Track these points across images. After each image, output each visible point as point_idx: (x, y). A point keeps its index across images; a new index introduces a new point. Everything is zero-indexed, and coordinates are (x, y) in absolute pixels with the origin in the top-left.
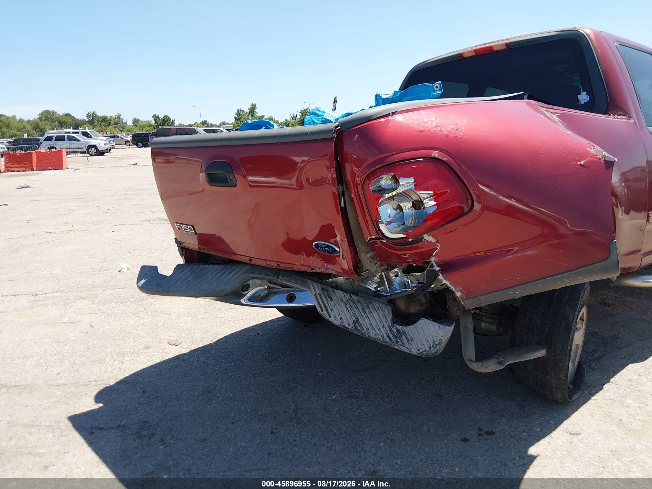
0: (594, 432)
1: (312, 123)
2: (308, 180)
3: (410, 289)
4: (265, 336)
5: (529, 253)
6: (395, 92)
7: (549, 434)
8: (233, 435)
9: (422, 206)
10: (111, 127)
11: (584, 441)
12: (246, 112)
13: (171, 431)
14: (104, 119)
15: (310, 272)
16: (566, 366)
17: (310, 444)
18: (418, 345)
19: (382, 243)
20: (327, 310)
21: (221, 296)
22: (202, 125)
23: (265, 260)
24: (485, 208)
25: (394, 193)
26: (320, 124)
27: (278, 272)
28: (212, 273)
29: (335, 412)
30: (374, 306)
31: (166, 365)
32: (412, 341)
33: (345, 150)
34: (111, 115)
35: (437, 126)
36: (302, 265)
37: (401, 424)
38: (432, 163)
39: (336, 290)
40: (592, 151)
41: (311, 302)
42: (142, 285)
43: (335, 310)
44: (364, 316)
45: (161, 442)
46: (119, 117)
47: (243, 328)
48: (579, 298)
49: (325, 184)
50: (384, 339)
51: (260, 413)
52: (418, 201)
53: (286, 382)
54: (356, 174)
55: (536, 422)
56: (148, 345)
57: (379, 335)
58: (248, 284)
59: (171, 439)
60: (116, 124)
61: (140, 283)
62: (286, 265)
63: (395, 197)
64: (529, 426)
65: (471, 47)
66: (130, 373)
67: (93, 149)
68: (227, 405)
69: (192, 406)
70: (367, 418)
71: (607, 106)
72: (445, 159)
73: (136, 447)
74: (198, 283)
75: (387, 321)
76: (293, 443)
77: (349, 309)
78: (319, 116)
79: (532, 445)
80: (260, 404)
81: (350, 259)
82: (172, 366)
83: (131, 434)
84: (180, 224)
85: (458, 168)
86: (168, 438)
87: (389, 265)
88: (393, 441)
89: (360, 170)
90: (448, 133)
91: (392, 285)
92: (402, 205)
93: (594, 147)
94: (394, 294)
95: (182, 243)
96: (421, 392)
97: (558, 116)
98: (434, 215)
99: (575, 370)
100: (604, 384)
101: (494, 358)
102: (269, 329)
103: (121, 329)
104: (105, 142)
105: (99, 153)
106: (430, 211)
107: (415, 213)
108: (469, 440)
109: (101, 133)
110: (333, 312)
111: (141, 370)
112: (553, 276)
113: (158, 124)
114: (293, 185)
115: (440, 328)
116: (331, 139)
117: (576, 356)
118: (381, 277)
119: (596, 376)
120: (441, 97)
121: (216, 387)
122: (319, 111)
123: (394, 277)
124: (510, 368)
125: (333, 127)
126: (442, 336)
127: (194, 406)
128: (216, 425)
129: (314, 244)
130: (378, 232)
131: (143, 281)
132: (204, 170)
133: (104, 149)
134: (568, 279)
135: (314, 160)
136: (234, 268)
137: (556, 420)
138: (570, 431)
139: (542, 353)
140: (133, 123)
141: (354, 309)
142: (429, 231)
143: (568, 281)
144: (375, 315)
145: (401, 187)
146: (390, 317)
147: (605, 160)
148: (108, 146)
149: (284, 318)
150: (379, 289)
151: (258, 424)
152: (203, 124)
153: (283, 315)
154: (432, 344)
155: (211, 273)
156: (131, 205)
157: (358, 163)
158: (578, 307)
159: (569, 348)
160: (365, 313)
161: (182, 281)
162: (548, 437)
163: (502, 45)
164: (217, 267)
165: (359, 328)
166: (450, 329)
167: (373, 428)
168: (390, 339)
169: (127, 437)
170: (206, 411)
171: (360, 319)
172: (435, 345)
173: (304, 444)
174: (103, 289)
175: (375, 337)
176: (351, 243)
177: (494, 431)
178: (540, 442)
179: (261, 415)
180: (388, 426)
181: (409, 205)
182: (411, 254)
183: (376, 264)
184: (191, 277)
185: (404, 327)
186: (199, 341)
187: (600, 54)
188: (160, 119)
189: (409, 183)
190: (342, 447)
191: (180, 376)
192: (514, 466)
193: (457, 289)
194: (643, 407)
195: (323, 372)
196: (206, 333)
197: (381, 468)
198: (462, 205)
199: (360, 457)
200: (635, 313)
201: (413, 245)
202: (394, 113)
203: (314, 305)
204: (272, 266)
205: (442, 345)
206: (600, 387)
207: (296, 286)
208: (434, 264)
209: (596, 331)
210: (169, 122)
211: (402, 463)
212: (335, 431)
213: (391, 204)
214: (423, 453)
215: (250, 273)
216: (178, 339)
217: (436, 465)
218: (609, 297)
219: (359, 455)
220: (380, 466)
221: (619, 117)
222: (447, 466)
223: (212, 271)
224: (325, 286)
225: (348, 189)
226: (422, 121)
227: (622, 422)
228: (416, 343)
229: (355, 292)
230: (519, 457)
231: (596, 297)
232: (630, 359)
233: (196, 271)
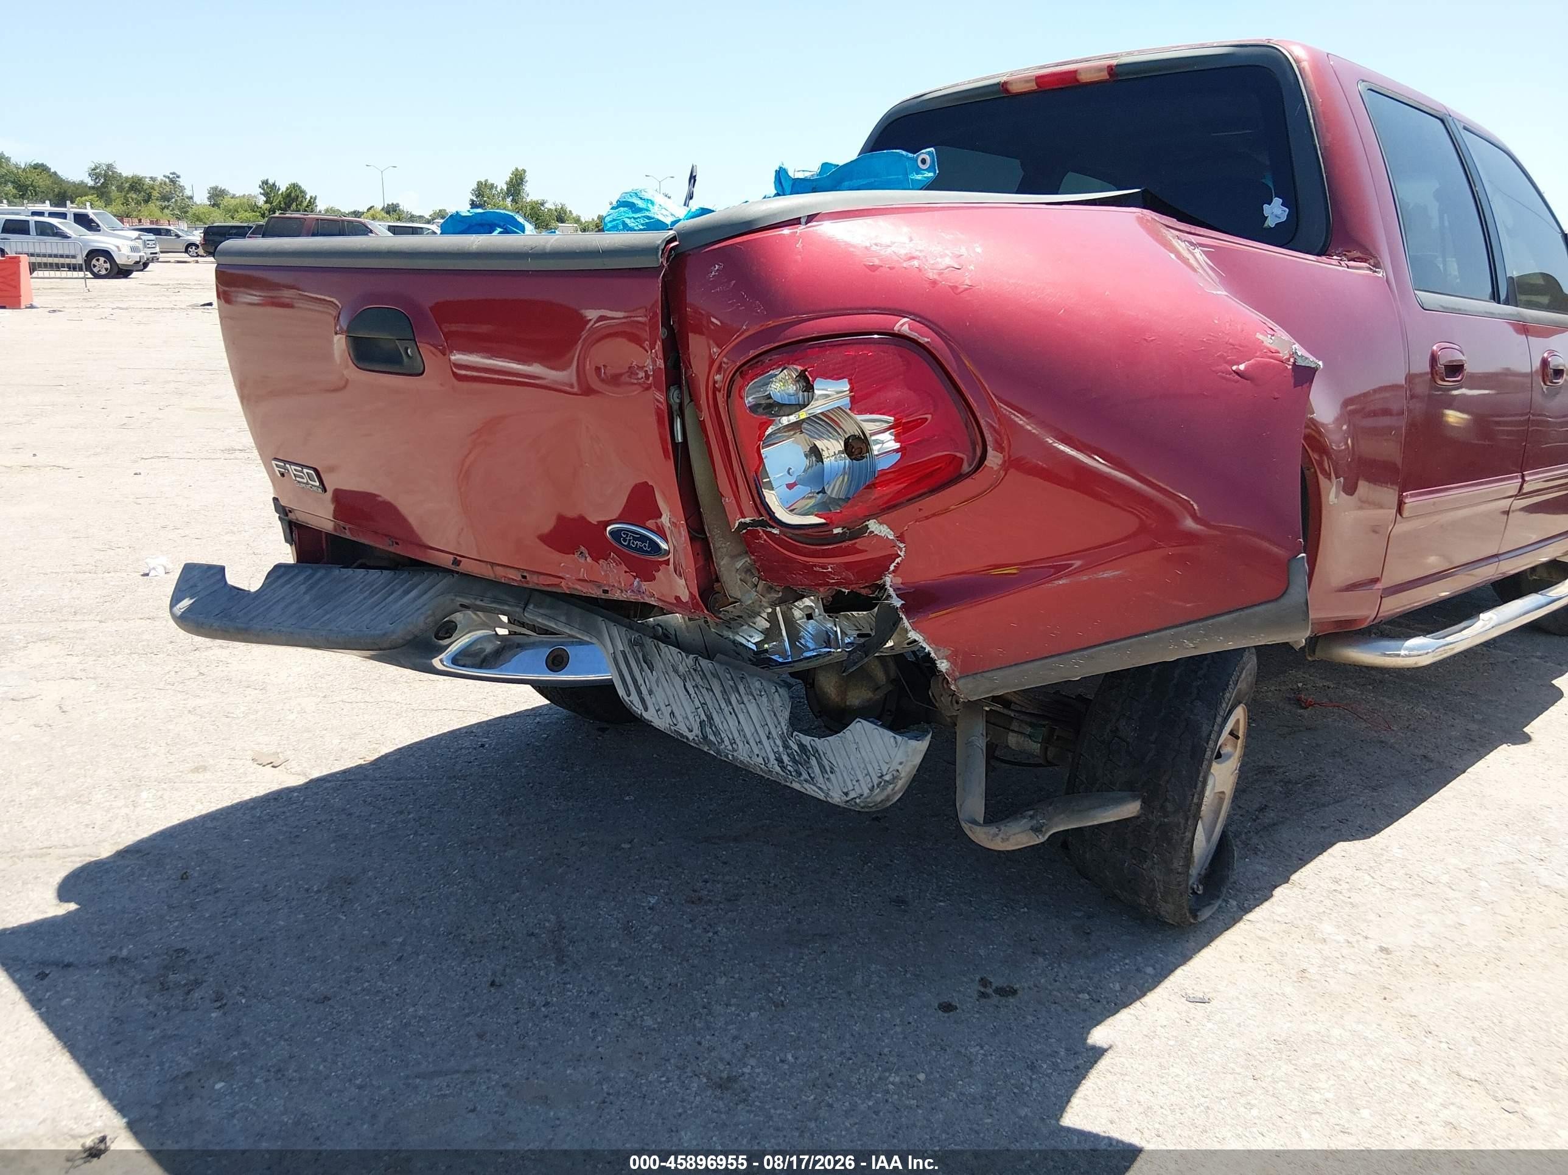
0: (1241, 997)
1: (621, 227)
2: (600, 371)
3: (839, 650)
4: (498, 750)
5: (1105, 575)
6: (826, 166)
7: (1139, 998)
8: (396, 989)
9: (868, 451)
10: (153, 207)
11: (1218, 1018)
12: (499, 190)
13: (244, 975)
14: (135, 184)
15: (601, 599)
16: (1187, 840)
17: (584, 1012)
18: (844, 782)
19: (770, 535)
20: (639, 693)
22: (385, 215)
23: (493, 564)
24: (1012, 464)
25: (803, 414)
26: (641, 230)
27: (526, 595)
28: (362, 588)
29: (652, 937)
30: (749, 687)
31: (244, 814)
32: (832, 773)
33: (687, 300)
34: (154, 176)
35: (913, 258)
36: (579, 580)
37: (804, 967)
38: (893, 347)
39: (662, 645)
40: (1268, 341)
41: (604, 671)
42: (183, 613)
43: (659, 693)
44: (726, 710)
45: (216, 1001)
46: (173, 180)
47: (446, 730)
49: (635, 384)
50: (770, 766)
51: (469, 937)
52: (859, 438)
53: (540, 862)
54: (714, 362)
55: (1113, 970)
56: (201, 763)
57: (758, 755)
58: (453, 622)
59: (241, 994)
60: (165, 198)
61: (178, 606)
62: (542, 580)
63: (805, 425)
64: (1096, 977)
65: (1029, 68)
66: (151, 830)
67: (102, 259)
68: (388, 914)
69: (302, 916)
70: (726, 952)
71: (1327, 237)
72: (924, 340)
73: (151, 1012)
74: (327, 613)
75: (779, 723)
76: (543, 1009)
77: (692, 691)
78: (640, 210)
79: (1098, 1023)
80: (470, 913)
82: (259, 817)
83: (142, 979)
84: (285, 462)
85: (954, 364)
86: (235, 992)
87: (788, 589)
88: (781, 1008)
89: (725, 351)
90: (936, 277)
91: (798, 638)
92: (820, 444)
93: (1272, 333)
94: (801, 660)
95: (290, 512)
96: (859, 892)
97: (1206, 253)
98: (898, 472)
99: (1213, 851)
100: (1276, 887)
101: (1024, 817)
102: (510, 733)
103: (137, 722)
104: (133, 243)
105: (116, 270)
106: (884, 464)
107: (849, 467)
108: (956, 1008)
109: (125, 220)
110: (654, 699)
111: (179, 825)
112: (1159, 630)
113: (274, 204)
114: (568, 384)
115: (896, 743)
116: (653, 271)
117: (1218, 818)
118: (773, 618)
119: (1259, 867)
120: (932, 186)
121: (364, 871)
122: (641, 198)
123: (802, 618)
124: (1062, 841)
125: (661, 242)
126: (901, 763)
127: (306, 916)
128: (355, 964)
129: (609, 529)
130: (759, 506)
131: (186, 603)
132: (345, 328)
133: (131, 262)
134: (1191, 640)
136: (416, 579)
137: (1158, 966)
138: (1188, 991)
139: (1131, 809)
140: (209, 198)
141: (704, 691)
142: (881, 511)
143: (1192, 645)
144: (752, 708)
145: (821, 402)
146: (787, 714)
147: (1294, 363)
148: (142, 254)
149: (550, 709)
150: (766, 646)
151: (460, 964)
152: (388, 213)
153: (547, 702)
154: (876, 781)
155: (358, 589)
156: (187, 409)
157: (720, 337)
158: (1224, 705)
159: (1195, 800)
160: (729, 702)
161: (286, 607)
162: (1137, 1004)
163: (1102, 69)
164: (376, 576)
165: (712, 738)
166: (919, 747)
167: (737, 976)
168: (783, 768)
169: (132, 986)
170: (336, 927)
171: (715, 715)
172: (883, 784)
173: (568, 1011)
174: (98, 618)
175: (749, 759)
176: (697, 532)
177: (1017, 986)
178: (1118, 1016)
179: (471, 942)
180: (774, 971)
181: (838, 446)
182: (839, 565)
183: (756, 586)
184: (307, 597)
185: (816, 739)
186: (332, 758)
187: (1320, 109)
188: (280, 192)
189: (838, 393)
190: (659, 1020)
191: (277, 841)
192: (1054, 1070)
193: (941, 654)
194: (1358, 941)
195: (632, 840)
196: (351, 738)
197: (747, 1070)
198: (959, 455)
199: (700, 1043)
200: (1364, 725)
201: (844, 544)
202: (811, 218)
203: (611, 680)
204: (509, 579)
205: (900, 783)
206: (1263, 895)
207: (567, 631)
208: (891, 591)
209: (1271, 763)
210: (302, 202)
211: (796, 1058)
212: (647, 981)
213: (795, 442)
214: (848, 1036)
215: (456, 596)
216: (279, 751)
217: (874, 1064)
218: (1309, 686)
219: (698, 1039)
220: (745, 1065)
221: (1352, 263)
222: (899, 1069)
223: (361, 586)
224: (637, 635)
225: (694, 399)
226: (878, 241)
227: (1306, 975)
228: (840, 778)
229: (708, 652)
230: (1067, 1050)
231: (1280, 684)
232: (1340, 830)
233: (322, 583)
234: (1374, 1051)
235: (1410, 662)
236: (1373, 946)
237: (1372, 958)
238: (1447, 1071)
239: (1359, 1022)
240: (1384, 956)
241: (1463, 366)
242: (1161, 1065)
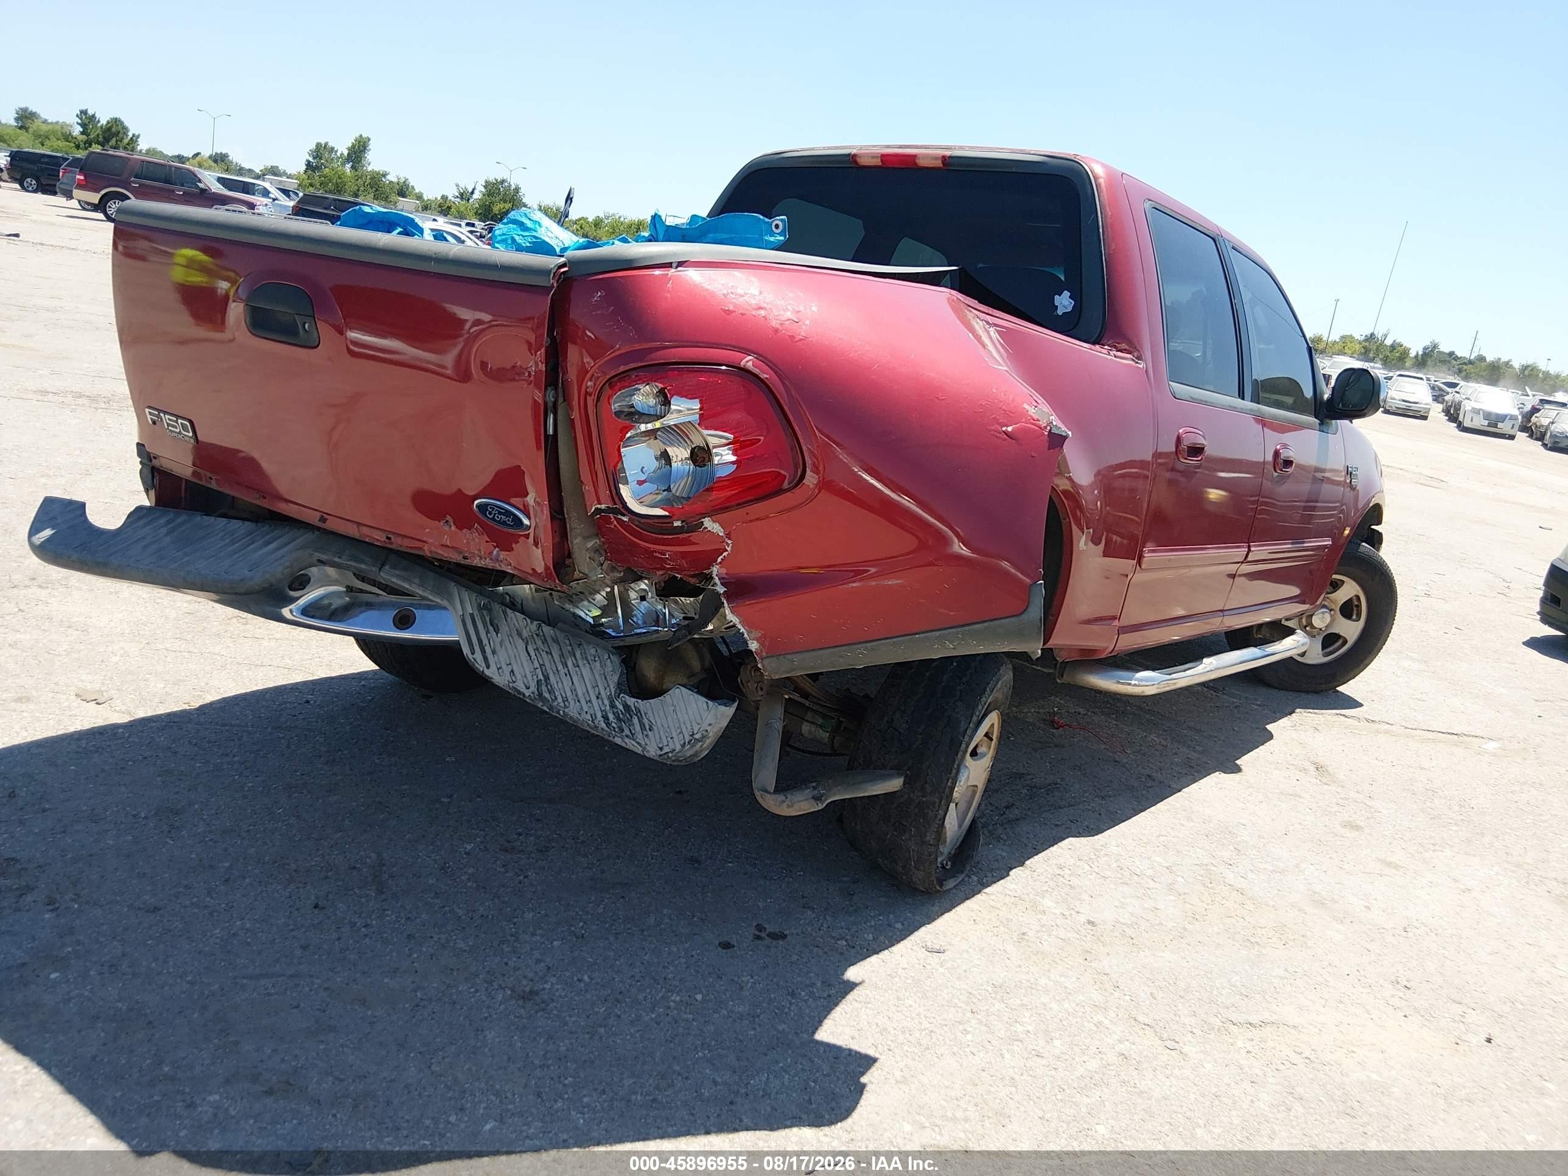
0: (970, 950)
1: (513, 244)
2: (484, 365)
3: (666, 629)
4: (323, 706)
6: (694, 217)
7: (887, 946)
8: (223, 905)
9: (709, 460)
11: (949, 965)
12: (339, 154)
13: (75, 884)
15: (458, 565)
16: (939, 817)
17: (402, 933)
18: (660, 738)
19: (619, 521)
20: (483, 651)
21: (236, 594)
22: (213, 164)
23: (359, 524)
24: (825, 485)
25: (658, 424)
26: (529, 250)
27: (386, 555)
28: (222, 536)
29: (467, 877)
30: (585, 653)
31: (71, 744)
32: (650, 730)
33: (571, 316)
35: (761, 308)
36: (442, 546)
37: (604, 908)
38: (741, 379)
39: (509, 611)
40: (1032, 411)
41: (450, 633)
42: (41, 543)
43: (502, 653)
44: (562, 671)
45: (50, 904)
47: (271, 685)
48: (985, 690)
49: (518, 381)
50: (596, 722)
51: (294, 866)
52: (703, 448)
53: (363, 808)
54: (587, 372)
55: (868, 924)
56: (24, 694)
57: (586, 713)
58: (307, 575)
59: (73, 900)
61: (36, 537)
62: (407, 543)
63: (659, 433)
64: (854, 929)
65: (875, 146)
68: (216, 842)
69: (130, 838)
70: (534, 892)
71: (1102, 330)
72: (764, 376)
74: (185, 555)
75: (609, 686)
76: (363, 929)
77: (532, 653)
78: (527, 229)
79: (854, 964)
80: (294, 847)
81: (549, 544)
82: (85, 748)
84: (159, 411)
85: (785, 396)
86: (67, 898)
87: (629, 570)
88: (581, 939)
89: (597, 365)
90: (778, 326)
91: (631, 616)
92: (670, 450)
93: (1037, 404)
94: (632, 635)
95: (155, 458)
96: (658, 851)
97: (999, 334)
98: (732, 480)
99: (963, 835)
100: (1011, 869)
101: (808, 788)
102: (335, 693)
106: (722, 472)
107: (693, 472)
108: (734, 946)
110: (496, 658)
112: (927, 631)
113: (92, 137)
114: (444, 367)
115: (708, 707)
116: (546, 290)
117: (970, 808)
118: (610, 596)
119: (999, 852)
120: (782, 248)
121: (191, 804)
122: (529, 219)
123: (637, 599)
124: (840, 812)
125: (552, 266)
126: (710, 725)
127: (135, 837)
128: (184, 882)
129: (476, 502)
130: (614, 496)
131: (46, 533)
132: (242, 296)
134: (951, 642)
135: (504, 325)
136: (277, 533)
137: (905, 923)
138: (928, 944)
139: (895, 784)
140: (17, 119)
141: (544, 654)
142: (714, 512)
143: (952, 646)
144: (586, 672)
145: (674, 415)
146: (616, 678)
147: (1050, 430)
150: (603, 620)
151: (285, 888)
152: (215, 161)
154: (687, 739)
155: (219, 536)
157: (596, 349)
158: (980, 707)
160: (565, 665)
161: (146, 546)
162: (886, 951)
163: (936, 158)
164: (237, 526)
165: (547, 695)
166: (727, 712)
167: (543, 912)
168: (608, 724)
170: (164, 850)
171: (551, 676)
172: (693, 741)
173: (386, 932)
175: (578, 716)
176: (555, 512)
177: (787, 932)
178: (868, 959)
179: (296, 871)
180: (577, 910)
181: (686, 454)
182: (675, 553)
183: (602, 565)
184: (168, 539)
185: (640, 701)
186: (157, 700)
187: (1109, 221)
188: (99, 125)
189: (689, 410)
190: (470, 943)
191: (103, 771)
192: (810, 997)
193: (753, 636)
194: (1071, 914)
195: (452, 796)
196: (175, 684)
197: (548, 986)
198: (783, 472)
199: (506, 964)
200: (1103, 747)
201: (681, 536)
202: (680, 264)
203: (458, 642)
204: (374, 538)
205: (708, 741)
206: (1003, 874)
207: (420, 592)
208: (717, 580)
209: (1022, 771)
210: (123, 138)
211: (592, 979)
212: (460, 912)
213: (649, 446)
214: (638, 964)
215: (315, 551)
216: (103, 689)
217: (659, 986)
218: (1063, 711)
219: (505, 960)
220: (546, 982)
221: (1119, 354)
222: (681, 990)
223: (222, 534)
224: (486, 600)
225: (567, 399)
226: (733, 291)
227: (1026, 937)
228: (657, 733)
229: (550, 620)
230: (823, 982)
231: (1039, 708)
232: (1070, 828)
233: (184, 528)
234: (1070, 997)
235: (1137, 691)
236: (1082, 919)
237: (1081, 929)
238: (1127, 1017)
239: (1062, 976)
240: (1090, 927)
241: (1203, 448)
242: (898, 998)
